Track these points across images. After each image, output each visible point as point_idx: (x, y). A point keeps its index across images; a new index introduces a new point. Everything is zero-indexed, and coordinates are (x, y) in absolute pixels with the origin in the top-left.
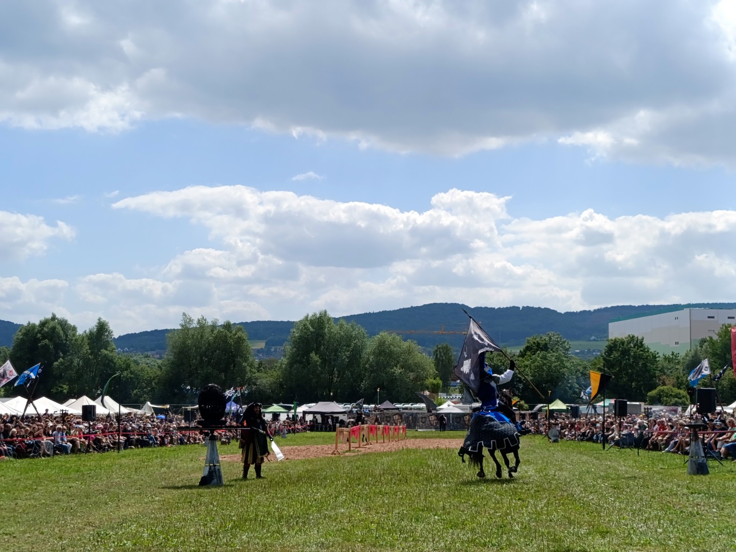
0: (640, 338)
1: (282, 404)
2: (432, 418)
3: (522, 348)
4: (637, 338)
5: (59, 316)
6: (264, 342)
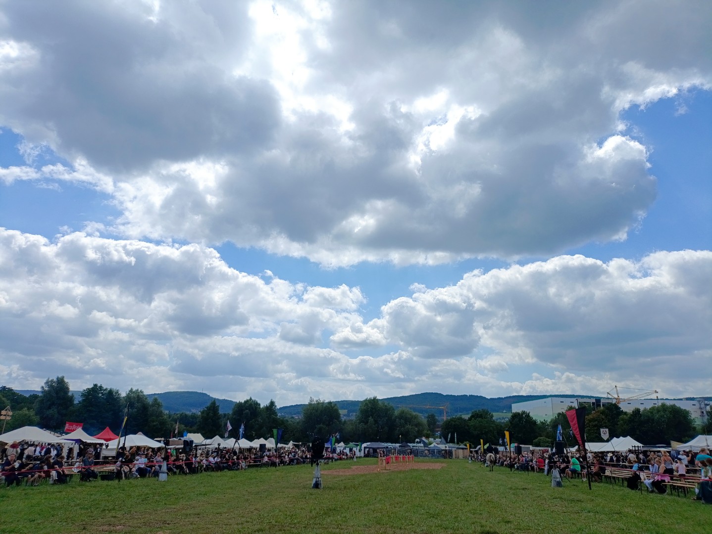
0: (528, 412)
1: (354, 443)
2: (426, 452)
3: (469, 416)
5: (253, 399)
6: (347, 410)
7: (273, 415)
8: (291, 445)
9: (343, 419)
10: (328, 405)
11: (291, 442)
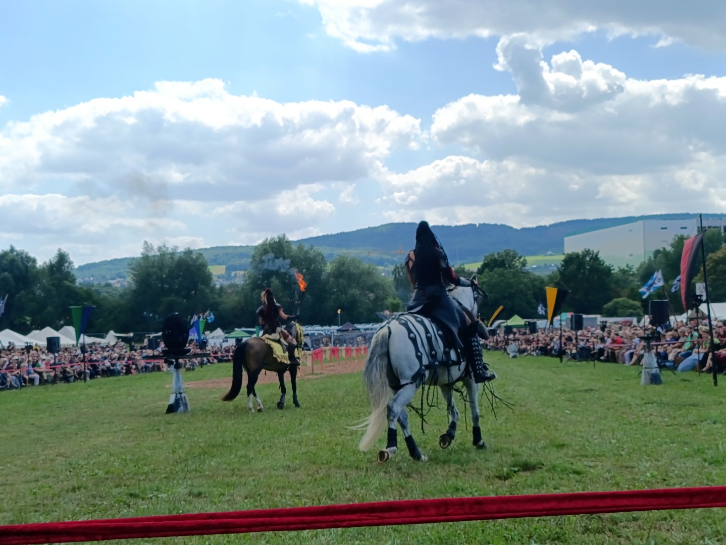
0: (595, 252)
1: (244, 329)
3: (479, 265)
4: (593, 251)
5: (17, 249)
6: (224, 267)
7: (66, 282)
8: (111, 338)
9: (217, 283)
10: (184, 257)
11: (112, 333)
